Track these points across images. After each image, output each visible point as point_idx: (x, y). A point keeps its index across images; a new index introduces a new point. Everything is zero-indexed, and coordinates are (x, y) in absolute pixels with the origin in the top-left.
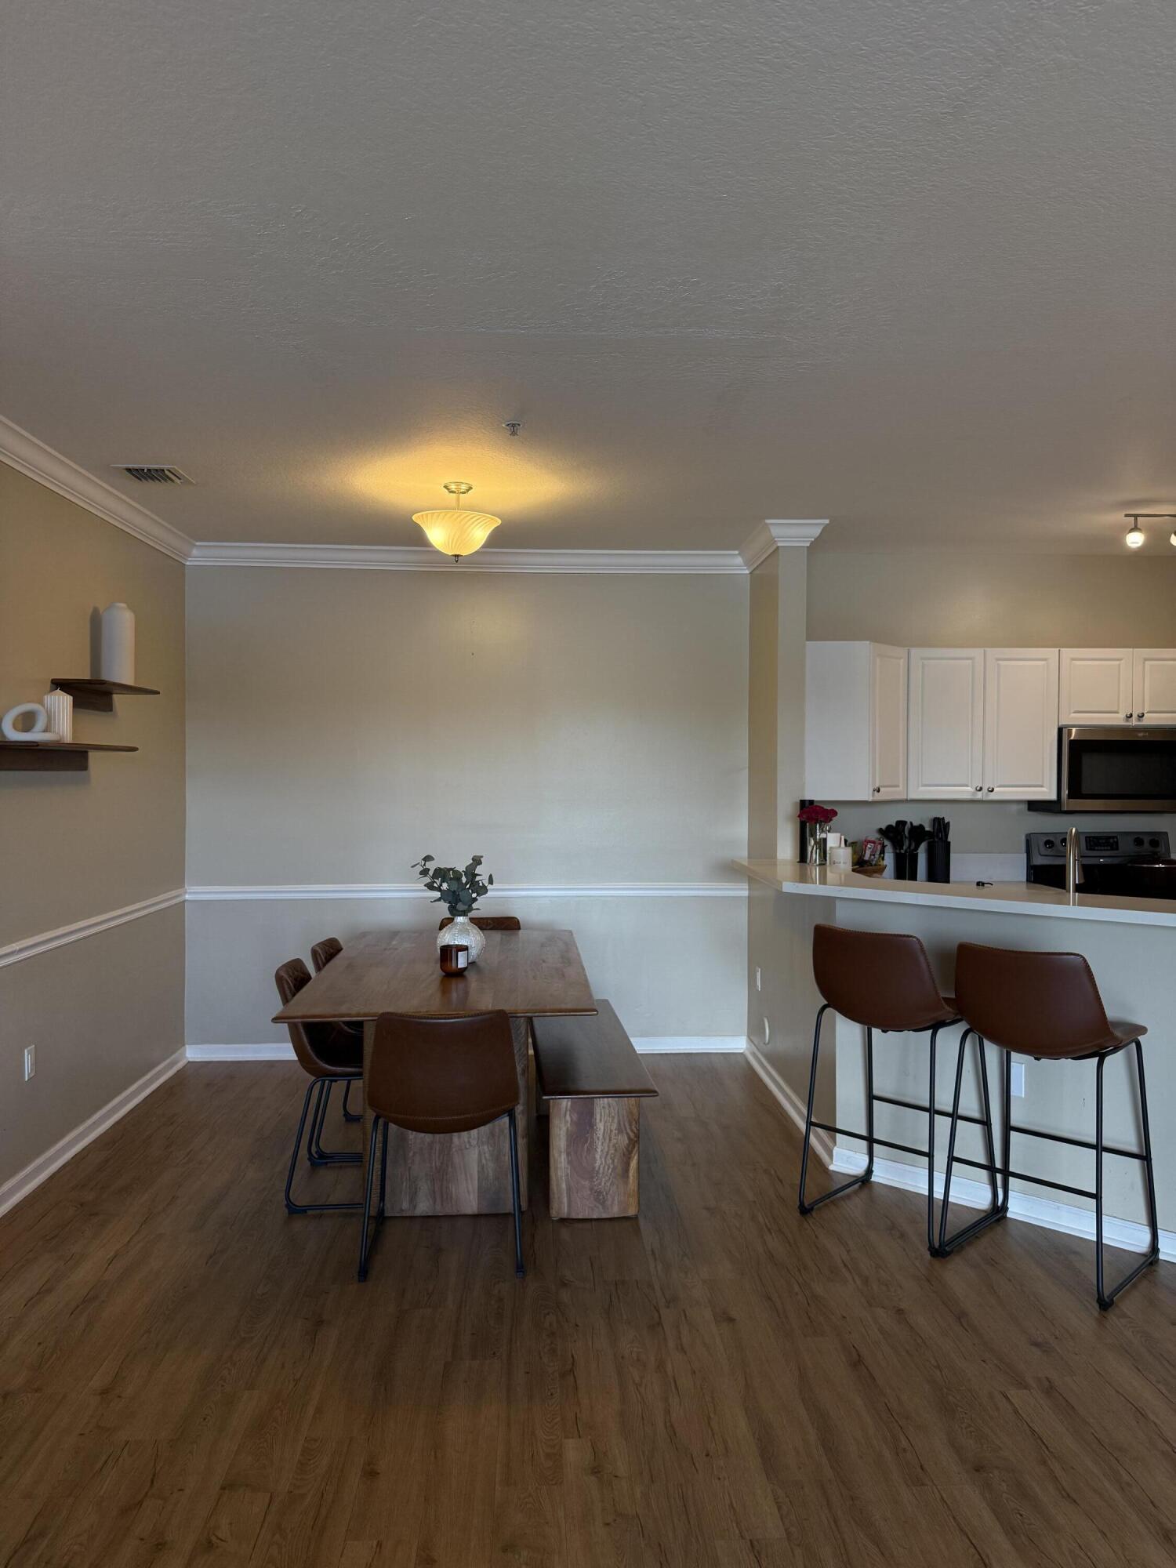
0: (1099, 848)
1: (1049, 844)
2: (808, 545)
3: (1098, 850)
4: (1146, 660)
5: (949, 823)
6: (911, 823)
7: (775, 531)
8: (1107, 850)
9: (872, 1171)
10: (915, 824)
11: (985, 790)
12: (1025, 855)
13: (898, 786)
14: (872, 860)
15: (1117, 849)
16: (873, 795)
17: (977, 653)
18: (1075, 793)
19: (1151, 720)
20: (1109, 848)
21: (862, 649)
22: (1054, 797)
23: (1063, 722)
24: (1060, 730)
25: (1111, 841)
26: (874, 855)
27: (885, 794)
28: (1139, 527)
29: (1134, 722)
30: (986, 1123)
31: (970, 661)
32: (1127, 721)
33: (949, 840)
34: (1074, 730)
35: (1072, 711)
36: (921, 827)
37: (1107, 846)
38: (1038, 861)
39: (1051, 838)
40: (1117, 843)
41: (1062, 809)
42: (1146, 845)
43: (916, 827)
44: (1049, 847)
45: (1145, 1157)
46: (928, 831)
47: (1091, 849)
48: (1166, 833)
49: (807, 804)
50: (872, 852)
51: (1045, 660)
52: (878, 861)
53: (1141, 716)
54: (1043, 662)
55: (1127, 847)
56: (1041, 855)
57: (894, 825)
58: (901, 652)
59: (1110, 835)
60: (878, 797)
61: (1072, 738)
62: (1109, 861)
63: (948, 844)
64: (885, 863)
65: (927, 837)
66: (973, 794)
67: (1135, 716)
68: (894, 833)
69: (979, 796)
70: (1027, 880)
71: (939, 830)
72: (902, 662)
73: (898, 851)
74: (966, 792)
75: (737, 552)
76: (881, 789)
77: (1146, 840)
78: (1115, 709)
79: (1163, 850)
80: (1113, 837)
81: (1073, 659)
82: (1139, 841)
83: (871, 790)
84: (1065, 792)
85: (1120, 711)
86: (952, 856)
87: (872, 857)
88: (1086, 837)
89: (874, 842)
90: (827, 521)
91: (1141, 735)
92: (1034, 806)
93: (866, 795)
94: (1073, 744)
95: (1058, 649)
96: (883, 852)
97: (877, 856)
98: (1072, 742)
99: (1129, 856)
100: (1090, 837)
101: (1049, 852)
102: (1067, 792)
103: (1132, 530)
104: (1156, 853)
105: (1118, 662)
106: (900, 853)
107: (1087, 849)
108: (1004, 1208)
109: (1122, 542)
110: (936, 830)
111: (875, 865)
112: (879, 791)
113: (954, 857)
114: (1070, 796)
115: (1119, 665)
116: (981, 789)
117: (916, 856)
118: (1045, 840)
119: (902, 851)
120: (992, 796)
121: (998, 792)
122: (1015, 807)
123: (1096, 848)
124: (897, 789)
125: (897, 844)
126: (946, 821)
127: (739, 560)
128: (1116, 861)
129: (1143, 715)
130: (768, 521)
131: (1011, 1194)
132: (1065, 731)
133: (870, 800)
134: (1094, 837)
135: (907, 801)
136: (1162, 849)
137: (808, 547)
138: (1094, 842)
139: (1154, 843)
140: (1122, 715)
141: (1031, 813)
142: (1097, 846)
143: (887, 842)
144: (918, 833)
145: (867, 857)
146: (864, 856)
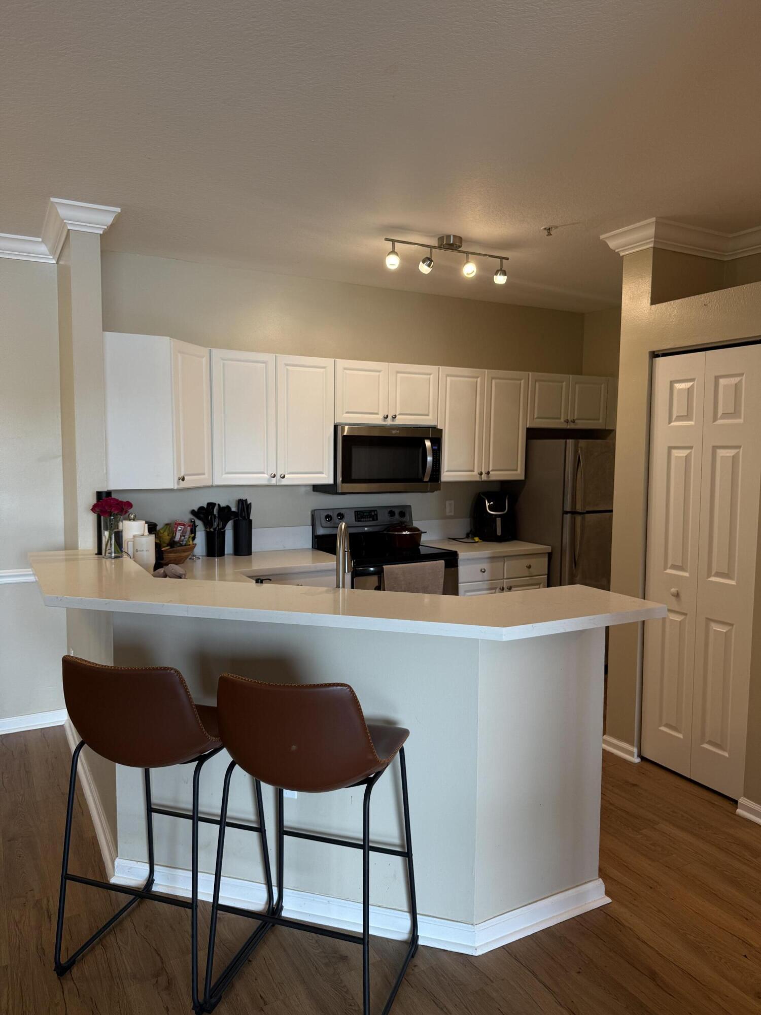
0: (365, 519)
1: (329, 518)
2: (101, 233)
3: (363, 521)
4: (398, 372)
5: (250, 504)
6: (219, 505)
7: (62, 212)
8: (370, 521)
9: (153, 880)
10: (223, 505)
11: (278, 476)
12: (311, 527)
13: (204, 474)
14: (183, 541)
15: (377, 520)
16: (178, 483)
17: (269, 357)
18: (347, 478)
19: (402, 420)
20: (371, 519)
21: (163, 344)
22: (331, 482)
23: (338, 421)
24: (336, 427)
25: (373, 514)
26: (184, 536)
27: (190, 482)
28: (396, 250)
29: (389, 422)
30: (260, 829)
31: (264, 365)
32: (385, 421)
33: (251, 518)
34: (346, 428)
35: (345, 412)
36: (228, 508)
37: (370, 518)
38: (321, 531)
39: (330, 513)
40: (377, 515)
41: (338, 492)
42: (397, 516)
43: (224, 508)
44: (329, 521)
45: (406, 854)
46: (234, 512)
47: (359, 521)
48: (410, 506)
49: (104, 495)
50: (182, 533)
51: (324, 368)
52: (188, 541)
53: (394, 417)
54: (322, 370)
55: (383, 518)
56: (323, 527)
57: (205, 506)
58: (204, 351)
59: (373, 509)
60: (183, 485)
61: (345, 434)
62: (371, 529)
63: (251, 521)
64: (196, 541)
65: (232, 517)
66: (269, 480)
67: (390, 417)
68: (205, 513)
69: (274, 481)
70: (312, 548)
71: (243, 510)
72: (204, 361)
73: (208, 530)
74: (262, 479)
75: (40, 240)
76: (186, 478)
77: (397, 511)
78: (376, 412)
79: (408, 520)
80: (374, 511)
81: (345, 369)
82: (392, 513)
83: (176, 479)
84: (339, 479)
85: (380, 413)
86: (254, 531)
87: (183, 538)
88: (355, 512)
89: (184, 525)
90: (119, 210)
91: (394, 432)
92: (317, 488)
93: (171, 484)
94: (345, 438)
95: (334, 359)
96: (193, 531)
97: (187, 537)
98: (344, 437)
99: (386, 525)
100: (358, 512)
101: (328, 524)
102: (341, 479)
103: (390, 253)
104: (402, 523)
105: (378, 373)
106: (210, 531)
107: (356, 521)
108: (279, 907)
109: (382, 263)
110: (240, 512)
111: (185, 545)
112: (183, 479)
113: (255, 532)
114: (343, 482)
115: (379, 376)
116: (274, 476)
117: (223, 534)
118: (326, 514)
119: (212, 530)
120: (284, 482)
121: (288, 478)
122: (303, 489)
123: (362, 520)
124: (202, 477)
125: (207, 524)
126: (249, 502)
127: (43, 248)
128: (376, 529)
129: (396, 416)
130: (53, 200)
131: (285, 892)
132: (339, 428)
133: (176, 488)
134: (360, 511)
135: (212, 486)
136: (407, 518)
137: (101, 234)
138: (362, 514)
139: (402, 514)
140: (381, 416)
141: (315, 493)
142: (363, 518)
143: (199, 523)
144: (225, 513)
145: (177, 538)
146: (175, 538)
